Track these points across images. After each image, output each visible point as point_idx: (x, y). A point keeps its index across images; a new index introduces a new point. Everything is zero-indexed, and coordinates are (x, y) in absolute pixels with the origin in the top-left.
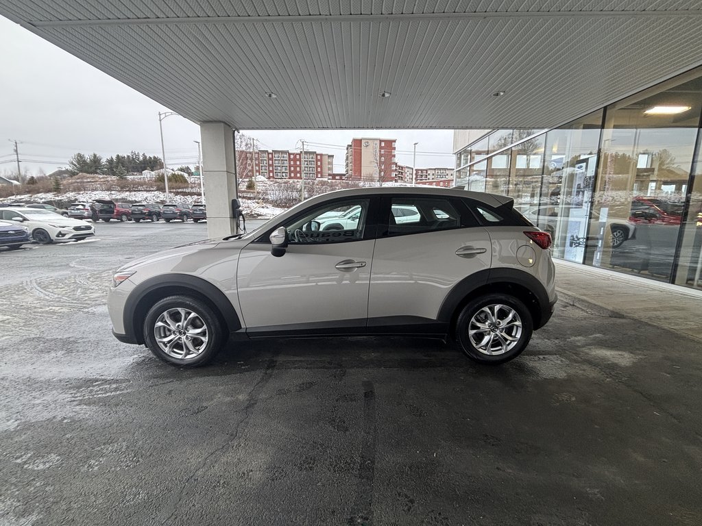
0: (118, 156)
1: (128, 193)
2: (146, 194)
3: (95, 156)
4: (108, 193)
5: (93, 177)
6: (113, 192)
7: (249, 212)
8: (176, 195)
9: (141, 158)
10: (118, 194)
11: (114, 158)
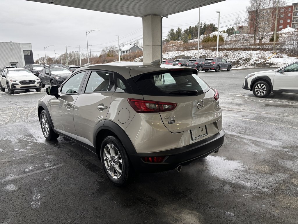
0: (190, 27)
1: (186, 52)
2: (195, 52)
3: (179, 29)
4: (177, 52)
5: (175, 43)
6: (179, 52)
7: (262, 61)
8: (213, 51)
9: (203, 26)
10: (182, 52)
11: (188, 29)
